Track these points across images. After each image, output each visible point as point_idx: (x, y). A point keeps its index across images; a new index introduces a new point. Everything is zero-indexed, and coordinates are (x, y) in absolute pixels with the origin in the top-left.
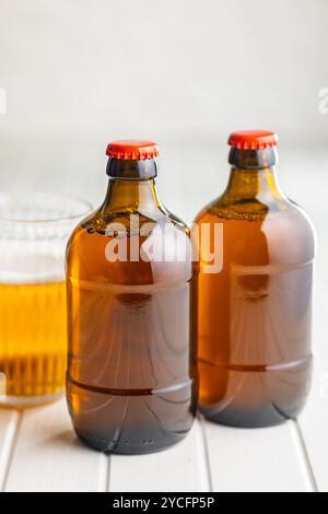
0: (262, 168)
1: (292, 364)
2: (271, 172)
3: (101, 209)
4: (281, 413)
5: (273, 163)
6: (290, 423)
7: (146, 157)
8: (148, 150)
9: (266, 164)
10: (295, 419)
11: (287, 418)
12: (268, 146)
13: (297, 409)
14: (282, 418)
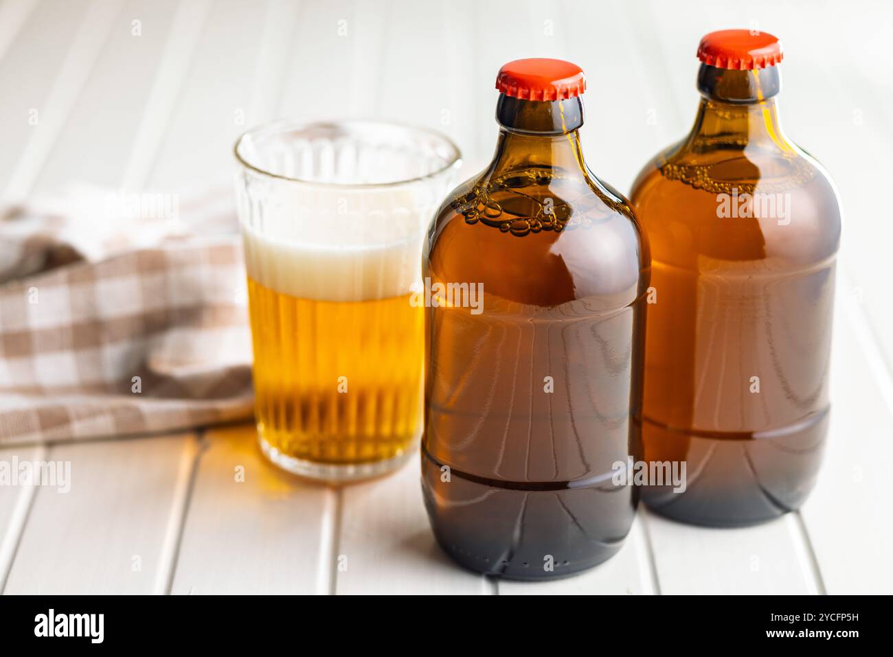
0: (755, 102)
1: (798, 427)
2: (771, 106)
3: (481, 181)
4: (778, 504)
5: (774, 92)
6: (790, 518)
7: (566, 95)
8: (569, 82)
9: (760, 95)
10: (797, 512)
11: (786, 510)
12: (768, 65)
13: (800, 497)
14: (778, 512)
